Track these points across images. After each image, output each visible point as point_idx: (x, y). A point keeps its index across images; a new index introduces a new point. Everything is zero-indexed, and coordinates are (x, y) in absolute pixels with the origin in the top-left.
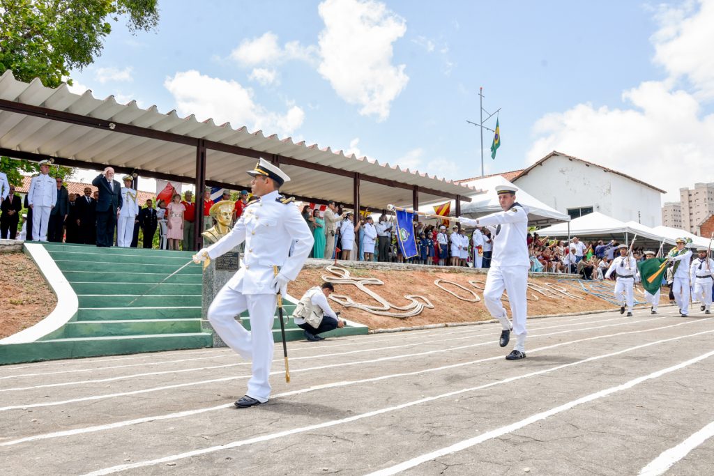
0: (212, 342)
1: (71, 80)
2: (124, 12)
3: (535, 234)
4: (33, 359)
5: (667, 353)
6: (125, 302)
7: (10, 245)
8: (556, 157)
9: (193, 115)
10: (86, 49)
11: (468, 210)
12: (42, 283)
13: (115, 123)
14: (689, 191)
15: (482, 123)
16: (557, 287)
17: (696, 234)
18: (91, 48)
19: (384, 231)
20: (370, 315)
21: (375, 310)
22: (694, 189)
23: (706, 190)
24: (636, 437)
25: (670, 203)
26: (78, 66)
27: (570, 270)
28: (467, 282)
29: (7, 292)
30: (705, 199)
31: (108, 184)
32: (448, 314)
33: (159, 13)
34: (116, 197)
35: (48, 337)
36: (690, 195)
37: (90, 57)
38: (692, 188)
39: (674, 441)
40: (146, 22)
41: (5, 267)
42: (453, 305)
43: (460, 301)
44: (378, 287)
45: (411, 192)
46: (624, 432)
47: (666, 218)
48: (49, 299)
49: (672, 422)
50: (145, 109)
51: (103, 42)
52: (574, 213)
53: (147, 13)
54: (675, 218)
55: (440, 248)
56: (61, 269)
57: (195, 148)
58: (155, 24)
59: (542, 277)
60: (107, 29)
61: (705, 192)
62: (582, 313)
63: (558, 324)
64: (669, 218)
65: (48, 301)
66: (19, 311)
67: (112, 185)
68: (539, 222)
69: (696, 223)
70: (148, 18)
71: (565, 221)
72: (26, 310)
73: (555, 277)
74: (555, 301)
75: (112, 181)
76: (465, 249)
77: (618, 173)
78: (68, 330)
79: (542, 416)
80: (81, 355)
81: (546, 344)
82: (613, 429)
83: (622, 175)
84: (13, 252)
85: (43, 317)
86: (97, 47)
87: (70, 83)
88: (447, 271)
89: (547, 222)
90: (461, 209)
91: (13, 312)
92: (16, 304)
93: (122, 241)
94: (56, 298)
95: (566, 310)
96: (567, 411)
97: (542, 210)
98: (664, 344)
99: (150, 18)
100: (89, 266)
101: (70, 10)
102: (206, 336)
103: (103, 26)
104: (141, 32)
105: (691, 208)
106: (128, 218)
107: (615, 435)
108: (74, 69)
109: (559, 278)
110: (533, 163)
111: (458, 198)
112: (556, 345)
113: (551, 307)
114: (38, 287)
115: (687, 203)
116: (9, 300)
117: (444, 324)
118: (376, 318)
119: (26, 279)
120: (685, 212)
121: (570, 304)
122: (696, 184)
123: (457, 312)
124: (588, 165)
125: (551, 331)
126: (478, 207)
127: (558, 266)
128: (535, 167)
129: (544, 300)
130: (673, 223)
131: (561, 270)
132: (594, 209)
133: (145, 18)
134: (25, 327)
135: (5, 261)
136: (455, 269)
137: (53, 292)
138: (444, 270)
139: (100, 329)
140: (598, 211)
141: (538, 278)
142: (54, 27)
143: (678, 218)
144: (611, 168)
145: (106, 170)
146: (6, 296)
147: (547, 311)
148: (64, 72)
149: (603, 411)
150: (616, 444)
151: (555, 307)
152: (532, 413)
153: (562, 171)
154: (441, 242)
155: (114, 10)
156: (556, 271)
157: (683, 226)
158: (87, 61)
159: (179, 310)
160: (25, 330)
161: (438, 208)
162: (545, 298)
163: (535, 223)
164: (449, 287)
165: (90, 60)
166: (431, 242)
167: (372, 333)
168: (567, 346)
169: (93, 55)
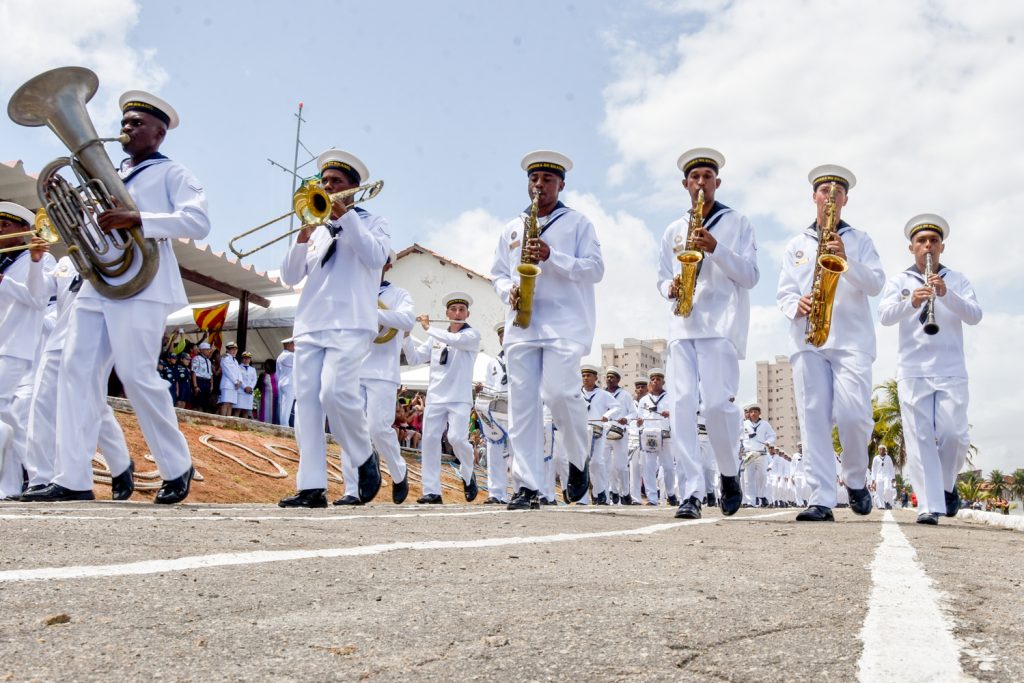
8: (417, 256)
11: (262, 321)
14: (615, 350)
15: (296, 169)
22: (622, 346)
23: (638, 351)
28: (261, 446)
30: (637, 365)
32: (234, 492)
36: (616, 357)
38: (619, 345)
42: (238, 477)
43: (250, 473)
55: (196, 384)
61: (637, 354)
76: (247, 391)
88: (222, 424)
90: (249, 319)
111: (245, 297)
122: (625, 340)
123: (248, 490)
124: (470, 274)
126: (282, 317)
136: (235, 422)
138: (214, 422)
153: (426, 282)
154: (199, 374)
164: (227, 449)
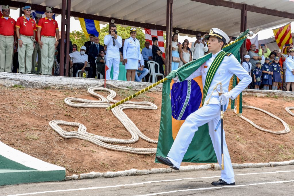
161: (277, 31)
166: (278, 67)
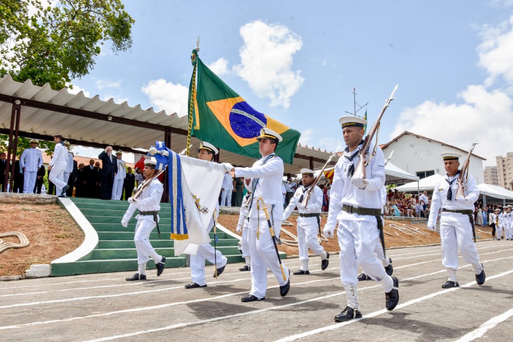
0: (186, 263)
1: (72, 85)
2: (108, 39)
3: (395, 190)
4: (74, 273)
5: (492, 268)
6: (127, 236)
7: (49, 199)
8: (407, 136)
9: (164, 111)
10: (84, 65)
12: (73, 224)
13: (111, 116)
14: (503, 158)
15: (355, 113)
16: (411, 227)
17: (509, 189)
18: (87, 64)
19: (291, 188)
20: (287, 246)
21: (289, 243)
22: (506, 156)
24: (476, 311)
25: (489, 167)
26: (78, 76)
27: (420, 215)
29: (52, 229)
31: (108, 157)
33: (132, 39)
34: (114, 166)
35: (83, 259)
36: (504, 161)
37: (86, 70)
38: (505, 156)
39: (498, 313)
40: (124, 45)
41: (48, 213)
44: (290, 227)
45: (308, 161)
46: (468, 308)
47: (487, 178)
48: (79, 234)
49: (497, 304)
50: (133, 107)
51: (95, 60)
52: (421, 175)
53: (125, 39)
54: (494, 178)
56: (84, 214)
57: (163, 133)
58: (130, 46)
59: (400, 220)
60: (98, 51)
62: (430, 245)
63: (415, 252)
64: (489, 177)
65: (80, 236)
66: (62, 242)
67: (111, 158)
68: (397, 182)
69: (509, 181)
70: (125, 42)
71: (415, 181)
72: (66, 241)
73: (410, 220)
74: (411, 237)
75: (111, 156)
77: (451, 147)
78: (94, 255)
79: (418, 300)
80: (104, 271)
81: (410, 263)
82: (461, 307)
83: (455, 148)
84: (51, 203)
85: (78, 246)
86: (91, 63)
87: (71, 87)
89: (403, 181)
91: (58, 243)
92: (59, 237)
93: (115, 196)
94: (84, 234)
95: (419, 243)
96: (432, 298)
97: (399, 173)
98: (489, 263)
99: (126, 42)
100: (100, 213)
101: (72, 38)
102: (182, 259)
103: (95, 48)
104: (121, 52)
105: (504, 170)
106: (119, 180)
107: (463, 310)
108: (76, 78)
109: (412, 221)
110: (391, 140)
112: (417, 264)
113: (408, 241)
114: (71, 226)
115: (501, 167)
116: (54, 235)
117: (336, 252)
118: (290, 248)
119: (63, 221)
120: (500, 173)
121: (422, 239)
122: (508, 153)
124: (430, 140)
125: (411, 255)
127: (411, 213)
128: (392, 142)
129: (403, 236)
130: (492, 182)
131: (413, 215)
132: (435, 172)
133: (123, 43)
134: (68, 253)
135: (48, 209)
137: (81, 230)
139: (114, 254)
140: (438, 173)
141: (398, 221)
142: (62, 50)
143: (495, 178)
144: (446, 143)
145: (107, 148)
146: (52, 232)
147: (406, 244)
148: (68, 80)
149: (453, 298)
150: (464, 314)
151: (411, 241)
152: (410, 299)
153: (412, 145)
155: (101, 38)
156: (410, 216)
157: (499, 184)
158: (84, 72)
159: (162, 242)
160: (68, 254)
162: (403, 235)
163: (395, 182)
165: (86, 72)
167: (288, 258)
168: (424, 264)
169: (89, 69)
